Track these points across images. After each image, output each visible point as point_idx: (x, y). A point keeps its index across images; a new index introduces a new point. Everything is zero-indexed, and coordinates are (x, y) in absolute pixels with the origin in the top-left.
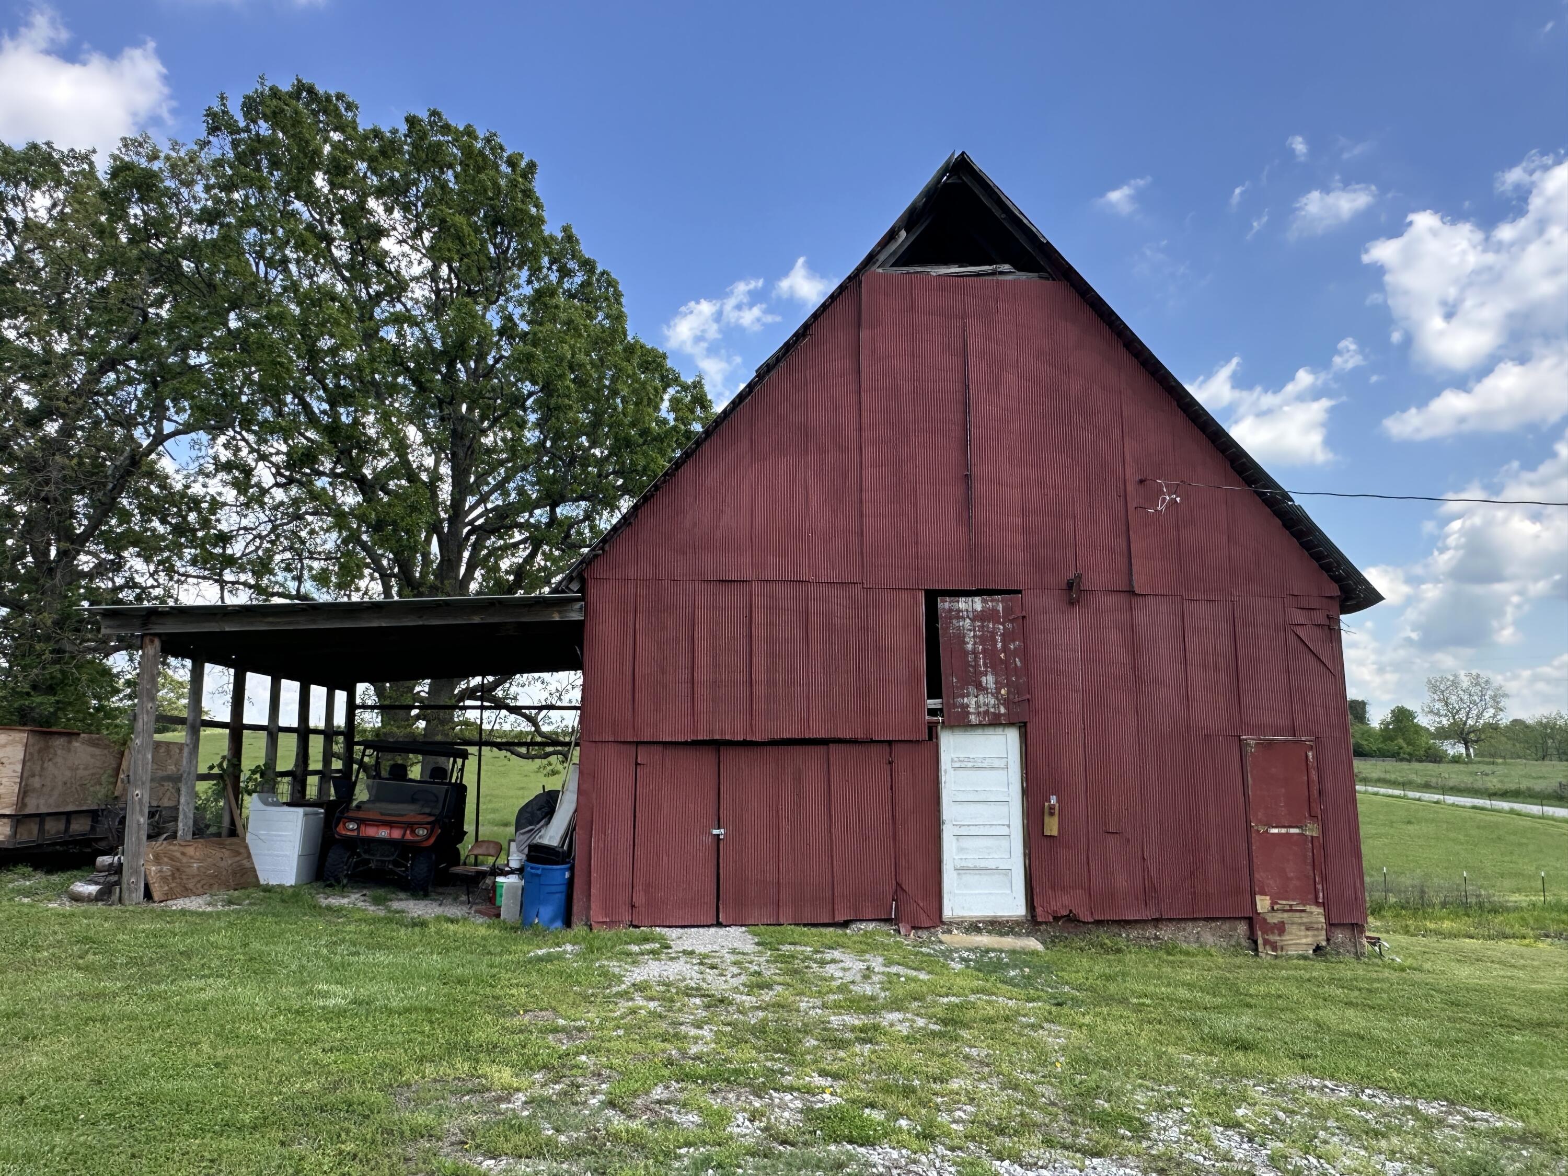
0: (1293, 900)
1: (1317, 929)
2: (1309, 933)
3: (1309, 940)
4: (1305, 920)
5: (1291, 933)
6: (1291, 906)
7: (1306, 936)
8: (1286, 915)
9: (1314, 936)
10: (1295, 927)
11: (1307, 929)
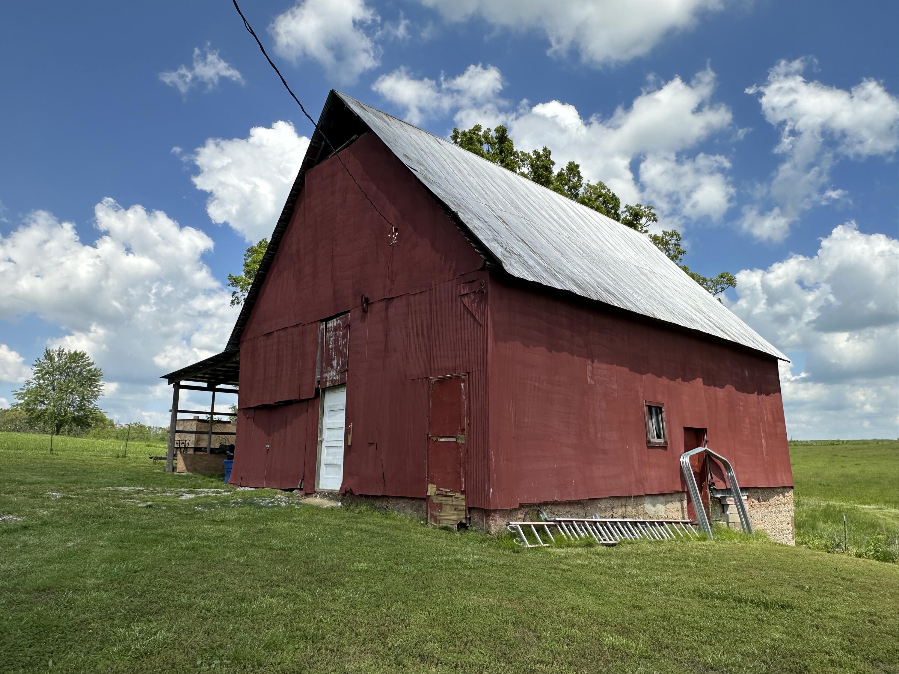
0: (448, 488)
1: (460, 510)
2: (456, 512)
3: (454, 517)
4: (454, 503)
5: (446, 512)
6: (446, 492)
7: (454, 514)
8: (444, 498)
9: (458, 515)
10: (448, 507)
11: (455, 510)
